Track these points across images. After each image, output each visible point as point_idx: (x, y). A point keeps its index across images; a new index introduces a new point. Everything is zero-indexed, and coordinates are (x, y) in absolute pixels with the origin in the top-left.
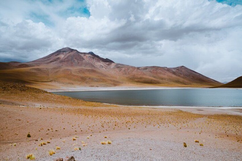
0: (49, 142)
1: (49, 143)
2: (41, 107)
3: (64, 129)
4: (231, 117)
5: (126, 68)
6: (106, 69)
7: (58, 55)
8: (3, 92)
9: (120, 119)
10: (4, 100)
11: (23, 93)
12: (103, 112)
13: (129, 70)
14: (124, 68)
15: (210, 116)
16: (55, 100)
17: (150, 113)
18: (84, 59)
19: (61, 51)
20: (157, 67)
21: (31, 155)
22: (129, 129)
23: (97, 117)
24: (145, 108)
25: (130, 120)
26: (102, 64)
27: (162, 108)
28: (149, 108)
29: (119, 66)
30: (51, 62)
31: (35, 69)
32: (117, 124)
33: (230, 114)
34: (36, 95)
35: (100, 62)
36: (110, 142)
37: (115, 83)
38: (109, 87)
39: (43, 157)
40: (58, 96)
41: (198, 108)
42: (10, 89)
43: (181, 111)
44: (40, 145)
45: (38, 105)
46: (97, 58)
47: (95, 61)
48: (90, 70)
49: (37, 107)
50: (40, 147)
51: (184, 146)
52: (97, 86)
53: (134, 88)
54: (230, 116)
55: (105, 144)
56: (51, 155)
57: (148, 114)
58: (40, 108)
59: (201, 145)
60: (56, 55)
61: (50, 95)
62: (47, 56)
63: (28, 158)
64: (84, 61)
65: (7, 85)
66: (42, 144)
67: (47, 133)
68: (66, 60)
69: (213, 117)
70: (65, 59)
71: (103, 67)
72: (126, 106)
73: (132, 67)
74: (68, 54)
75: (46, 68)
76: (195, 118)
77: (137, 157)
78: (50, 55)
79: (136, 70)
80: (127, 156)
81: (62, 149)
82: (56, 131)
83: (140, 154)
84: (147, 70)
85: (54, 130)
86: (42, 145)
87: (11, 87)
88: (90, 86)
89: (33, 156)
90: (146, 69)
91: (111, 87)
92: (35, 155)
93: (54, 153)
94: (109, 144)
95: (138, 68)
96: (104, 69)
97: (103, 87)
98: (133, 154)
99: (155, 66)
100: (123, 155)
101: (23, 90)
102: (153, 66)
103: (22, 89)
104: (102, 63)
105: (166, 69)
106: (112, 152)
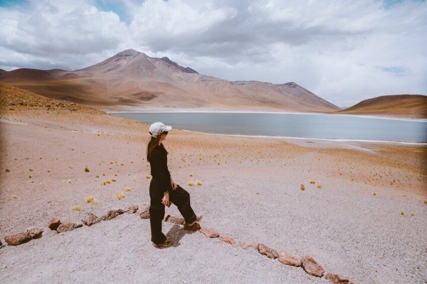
0: (114, 179)
1: (115, 181)
2: (99, 133)
3: (132, 162)
4: (346, 152)
5: (215, 82)
6: (186, 82)
7: (118, 60)
8: (48, 112)
9: (206, 151)
10: (49, 122)
11: (74, 113)
12: (182, 142)
13: (219, 85)
14: (212, 82)
15: (321, 150)
16: (118, 124)
17: (246, 144)
18: (155, 68)
19: (123, 54)
20: (258, 82)
21: (91, 198)
22: (219, 164)
23: (174, 147)
24: (239, 137)
25: (220, 153)
26: (181, 76)
27: (262, 138)
28: (244, 137)
29: (205, 79)
30: (109, 70)
31: (88, 81)
32: (202, 158)
33: (344, 148)
34: (91, 116)
35: (178, 72)
36: (200, 182)
37: (199, 103)
38: (190, 108)
39: (109, 202)
40: (121, 118)
41: (308, 140)
42: (56, 107)
43: (286, 143)
44: (103, 183)
45: (95, 131)
46: (174, 67)
47: (170, 70)
48: (163, 83)
49: (94, 133)
50: (103, 186)
51: (302, 189)
52: (175, 107)
53: (225, 110)
54: (345, 150)
55: (194, 185)
56: (120, 199)
57: (243, 146)
58: (99, 135)
59: (319, 187)
60: (116, 61)
61: (111, 117)
62: (102, 62)
63: (89, 202)
64: (155, 70)
65: (51, 102)
66: (106, 182)
67: (110, 167)
68: (130, 68)
69: (325, 152)
70: (128, 67)
71: (182, 79)
72: (213, 134)
73: (223, 81)
74: (132, 60)
75: (103, 80)
76: (303, 153)
77: (241, 203)
78: (106, 60)
79: (228, 85)
80: (227, 203)
81: (133, 190)
82: (122, 165)
83: (245, 200)
84: (244, 86)
85: (119, 164)
86: (105, 184)
87: (57, 106)
88: (164, 106)
89: (95, 200)
90: (243, 84)
91: (193, 107)
92: (96, 197)
93: (124, 197)
94: (199, 186)
95: (231, 83)
96: (184, 82)
97: (183, 107)
98: (235, 200)
99: (255, 81)
100: (221, 202)
101: (74, 109)
102: (253, 81)
103: (72, 109)
104: (180, 74)
105: (270, 85)
106: (206, 197)
